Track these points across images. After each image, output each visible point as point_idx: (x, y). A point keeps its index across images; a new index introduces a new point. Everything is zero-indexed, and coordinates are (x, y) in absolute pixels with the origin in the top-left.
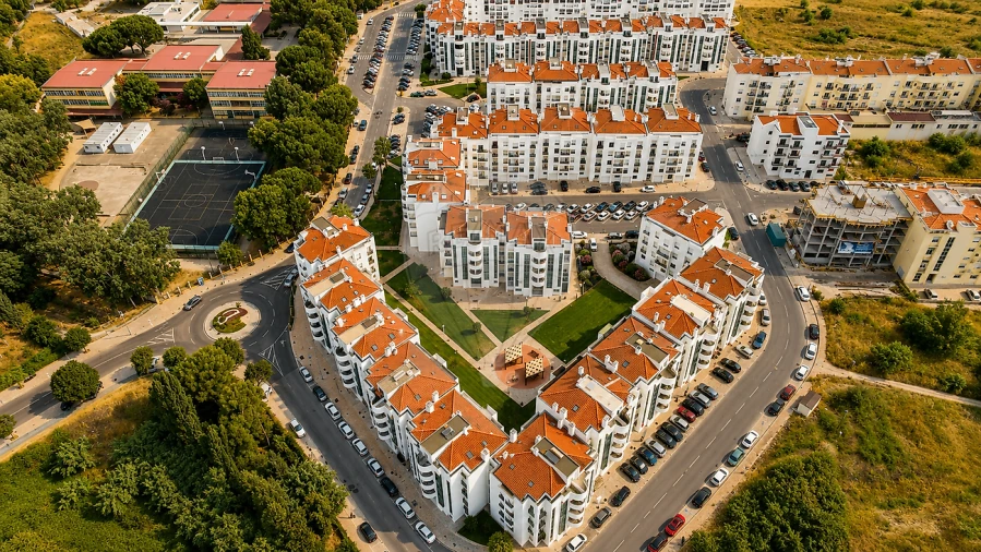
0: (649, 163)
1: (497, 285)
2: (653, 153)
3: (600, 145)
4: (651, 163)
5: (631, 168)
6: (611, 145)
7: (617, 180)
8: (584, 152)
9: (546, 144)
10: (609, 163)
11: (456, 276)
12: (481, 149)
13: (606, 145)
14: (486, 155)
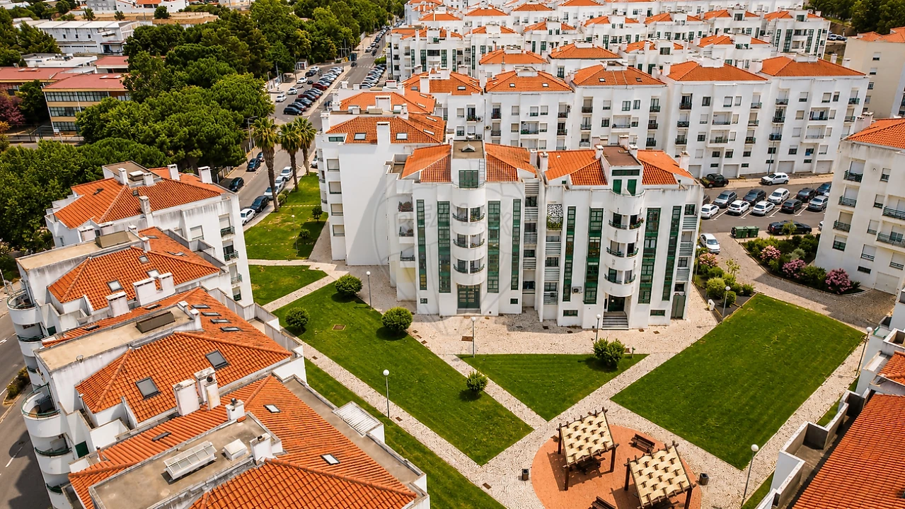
0: (772, 137)
1: (518, 308)
2: (779, 118)
3: (686, 103)
4: (776, 137)
5: (738, 146)
6: (707, 101)
7: (714, 171)
8: (653, 125)
9: (587, 109)
10: (701, 138)
11: (423, 287)
12: (472, 115)
13: (697, 101)
14: (479, 128)
